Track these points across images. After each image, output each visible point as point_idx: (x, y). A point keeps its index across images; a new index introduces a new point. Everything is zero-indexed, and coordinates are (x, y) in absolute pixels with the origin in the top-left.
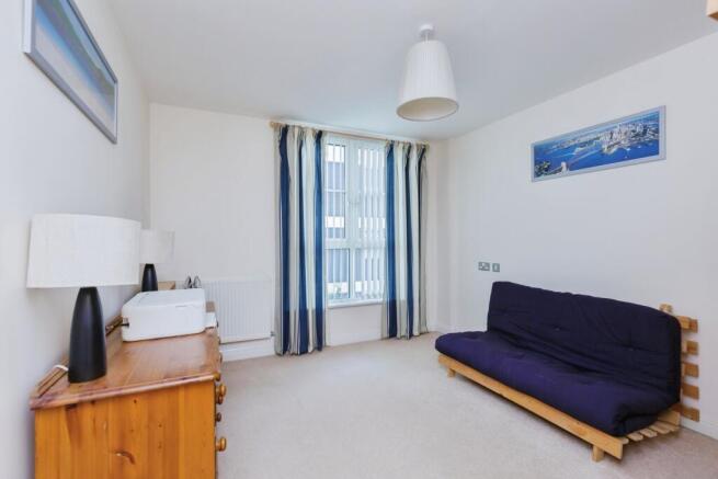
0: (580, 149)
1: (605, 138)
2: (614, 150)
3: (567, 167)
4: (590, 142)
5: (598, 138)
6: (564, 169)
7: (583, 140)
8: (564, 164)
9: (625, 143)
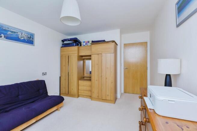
0: (10, 33)
1: (20, 34)
2: (22, 38)
3: (4, 37)
4: (15, 32)
5: (18, 33)
6: (3, 37)
7: (12, 30)
8: (2, 35)
9: (26, 38)
